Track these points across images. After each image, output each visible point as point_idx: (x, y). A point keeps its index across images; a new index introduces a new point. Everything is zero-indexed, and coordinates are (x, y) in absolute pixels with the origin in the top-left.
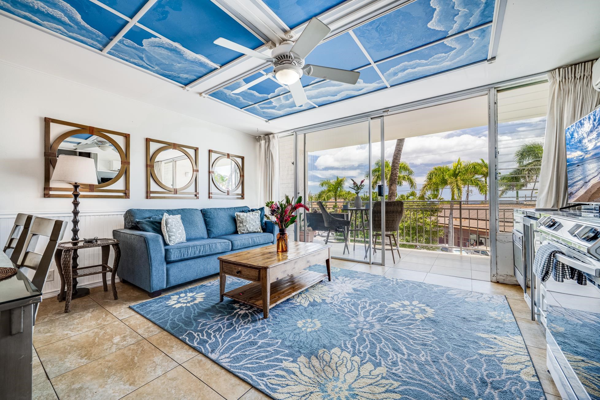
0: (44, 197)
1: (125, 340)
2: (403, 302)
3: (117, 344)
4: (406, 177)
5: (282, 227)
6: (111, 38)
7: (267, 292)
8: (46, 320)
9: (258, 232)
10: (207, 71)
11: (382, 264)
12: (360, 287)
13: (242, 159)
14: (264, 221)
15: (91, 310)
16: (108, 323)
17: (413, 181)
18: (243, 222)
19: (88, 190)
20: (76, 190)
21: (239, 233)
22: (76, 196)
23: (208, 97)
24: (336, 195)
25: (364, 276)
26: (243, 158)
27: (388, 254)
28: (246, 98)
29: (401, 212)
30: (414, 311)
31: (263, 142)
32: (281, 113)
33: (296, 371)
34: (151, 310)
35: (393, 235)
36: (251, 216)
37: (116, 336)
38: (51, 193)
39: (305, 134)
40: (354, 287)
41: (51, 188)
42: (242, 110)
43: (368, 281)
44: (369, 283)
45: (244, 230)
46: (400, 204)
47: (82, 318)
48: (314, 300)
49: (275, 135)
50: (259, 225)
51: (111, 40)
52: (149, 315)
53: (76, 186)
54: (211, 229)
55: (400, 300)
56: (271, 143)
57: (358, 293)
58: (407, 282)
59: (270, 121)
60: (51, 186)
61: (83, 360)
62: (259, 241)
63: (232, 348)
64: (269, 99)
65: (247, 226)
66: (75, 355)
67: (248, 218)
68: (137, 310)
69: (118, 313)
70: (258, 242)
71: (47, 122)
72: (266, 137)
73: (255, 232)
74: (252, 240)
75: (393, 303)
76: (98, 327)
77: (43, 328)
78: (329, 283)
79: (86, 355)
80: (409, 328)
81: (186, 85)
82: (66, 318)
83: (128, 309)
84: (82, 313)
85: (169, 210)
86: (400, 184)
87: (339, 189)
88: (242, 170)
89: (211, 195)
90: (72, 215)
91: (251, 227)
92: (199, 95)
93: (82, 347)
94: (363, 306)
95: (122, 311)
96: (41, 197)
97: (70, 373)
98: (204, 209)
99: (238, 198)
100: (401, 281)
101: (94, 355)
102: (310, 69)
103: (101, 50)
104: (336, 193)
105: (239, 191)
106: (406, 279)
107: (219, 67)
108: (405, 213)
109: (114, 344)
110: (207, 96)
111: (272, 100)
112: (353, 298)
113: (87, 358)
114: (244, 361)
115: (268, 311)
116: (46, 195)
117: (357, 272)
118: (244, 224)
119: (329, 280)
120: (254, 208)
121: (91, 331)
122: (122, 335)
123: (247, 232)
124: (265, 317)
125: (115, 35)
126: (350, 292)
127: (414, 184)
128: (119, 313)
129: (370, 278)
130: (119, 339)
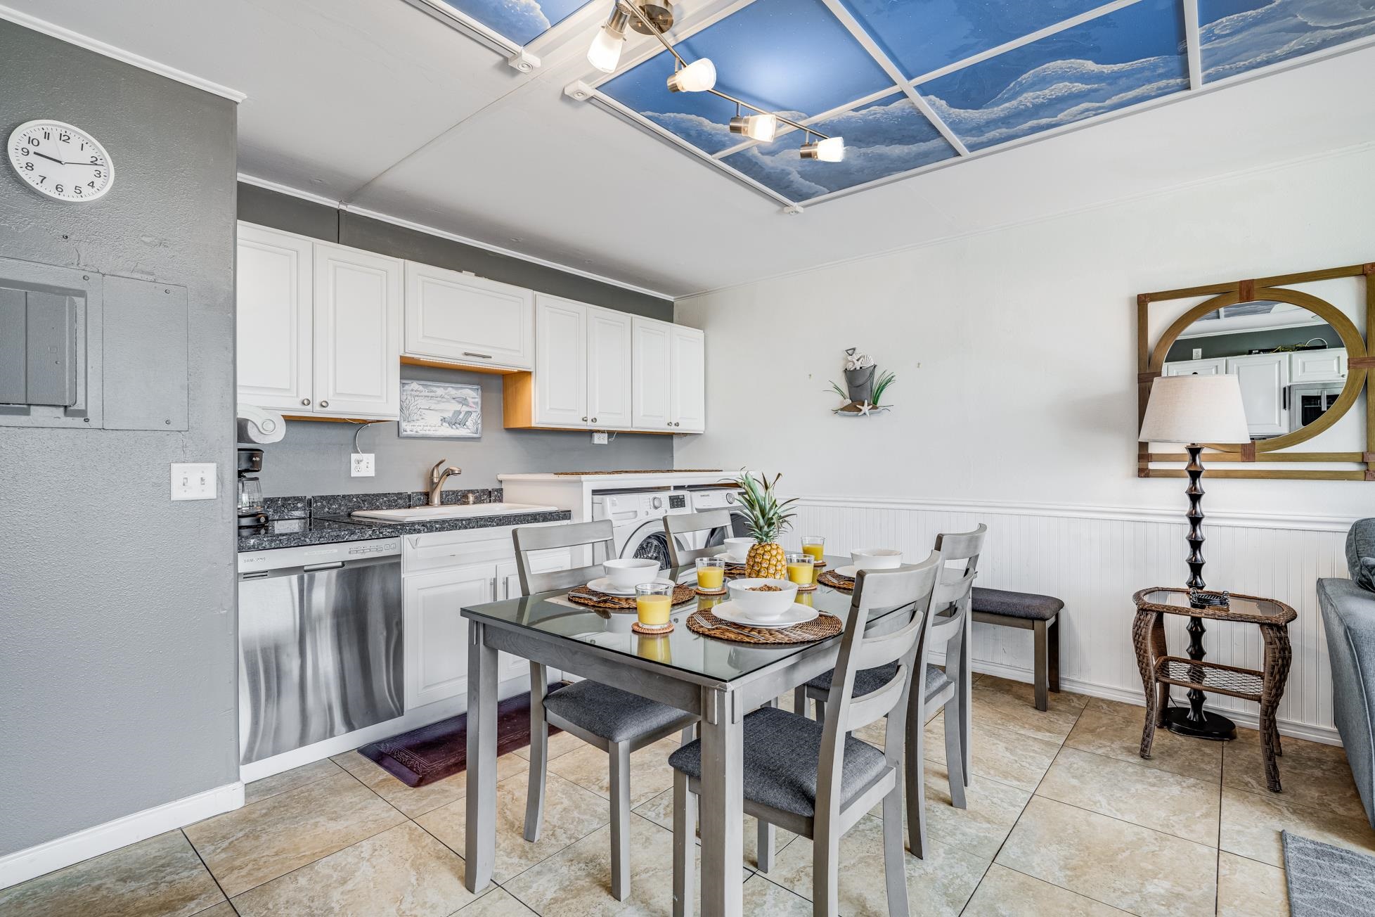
0: (1139, 476)
1: (1168, 906)
3: (1144, 899)
6: (1180, 49)
8: (1100, 751)
15: (1192, 781)
16: (1186, 836)
19: (1238, 456)
20: (1194, 460)
22: (1195, 475)
34: (1331, 887)
37: (1166, 877)
38: (1152, 466)
41: (1151, 454)
47: (1155, 789)
51: (1185, 52)
52: (1306, 896)
53: (1194, 451)
60: (1150, 451)
61: (1060, 874)
66: (1063, 853)
68: (1291, 854)
69: (1237, 828)
71: (1143, 304)
76: (1159, 828)
77: (1081, 763)
79: (1074, 869)
82: (1130, 770)
83: (1274, 836)
84: (1166, 776)
93: (1088, 848)
95: (1255, 830)
96: (1134, 476)
97: (1022, 878)
101: (1086, 881)
103: (1188, 87)
109: (1140, 892)
113: (1070, 876)
116: (1143, 473)
121: (1136, 829)
122: (1179, 889)
125: (1182, 35)
128: (1239, 832)
130: (1162, 891)
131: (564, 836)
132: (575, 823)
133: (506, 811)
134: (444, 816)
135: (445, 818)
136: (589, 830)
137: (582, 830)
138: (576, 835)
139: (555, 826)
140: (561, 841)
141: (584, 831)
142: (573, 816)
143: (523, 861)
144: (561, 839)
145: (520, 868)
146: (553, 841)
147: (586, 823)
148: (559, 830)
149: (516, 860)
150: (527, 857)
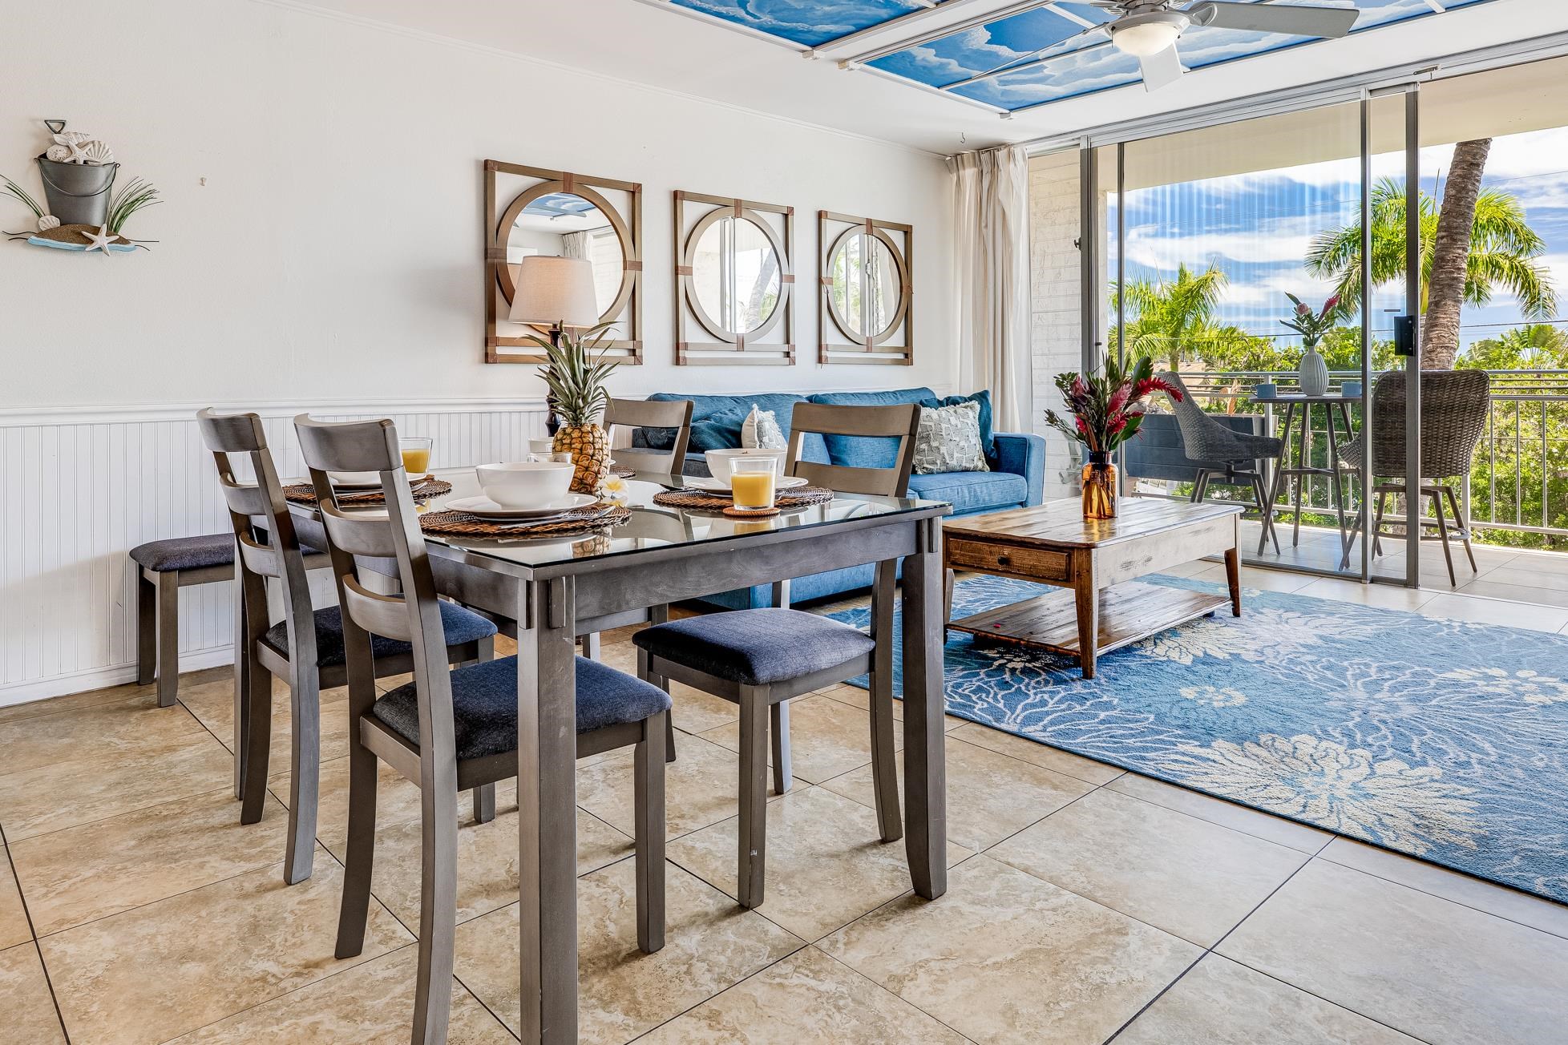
0: (486, 363)
2: (1487, 670)
4: (1506, 264)
5: (1100, 445)
7: (1091, 610)
9: (974, 470)
10: (892, 12)
11: (1411, 581)
12: (1340, 633)
13: (906, 233)
14: (991, 437)
17: (1539, 278)
18: (928, 436)
20: (555, 343)
21: (920, 472)
23: (861, 69)
24: (1173, 345)
25: (1350, 611)
26: (907, 231)
27: (1430, 552)
28: (969, 63)
29: (1479, 409)
30: (1520, 688)
31: (969, 174)
32: (1060, 90)
33: (1218, 758)
35: (1448, 490)
36: (953, 420)
38: (499, 351)
39: (1121, 145)
40: (1326, 632)
41: (499, 339)
42: (943, 91)
43: (1366, 623)
44: (1368, 628)
45: (934, 463)
46: (1476, 381)
48: (1205, 653)
49: (1017, 151)
50: (979, 447)
53: (555, 333)
54: (844, 457)
55: (1477, 666)
56: (1002, 176)
57: (1339, 646)
58: (1501, 630)
59: (1013, 114)
60: (497, 335)
62: (990, 495)
63: (1041, 720)
64: (1039, 60)
65: (943, 450)
67: (944, 426)
70: (987, 498)
71: (489, 168)
72: (985, 157)
73: (966, 470)
74: (970, 492)
75: (1452, 671)
78: (1236, 620)
80: (1504, 717)
81: (814, 45)
85: (738, 398)
86: (1477, 292)
87: (1190, 319)
88: (904, 267)
89: (824, 353)
90: (547, 407)
91: (956, 455)
92: (836, 65)
94: (1358, 671)
96: (480, 363)
98: (817, 396)
99: (897, 362)
100: (1481, 627)
102: (1211, 11)
104: (1175, 334)
105: (897, 339)
106: (1495, 623)
107: (931, 5)
108: (1496, 419)
110: (863, 65)
111: (1044, 63)
112: (1324, 655)
114: (1086, 737)
115: (1095, 661)
116: (488, 358)
117: (1323, 601)
118: (934, 444)
119: (1236, 614)
120: (955, 393)
123: (943, 468)
124: (1087, 675)
126: (1310, 642)
127: (1544, 294)
129: (1372, 616)
131: (708, 976)
132: (729, 953)
133: (608, 922)
134: (499, 927)
135: (502, 930)
136: (752, 966)
137: (742, 966)
138: (729, 975)
139: (692, 957)
140: (702, 985)
141: (745, 969)
142: (725, 938)
143: (631, 1021)
144: (702, 981)
145: (625, 1034)
146: (688, 986)
147: (748, 954)
148: (699, 964)
149: (618, 1017)
150: (639, 1014)
